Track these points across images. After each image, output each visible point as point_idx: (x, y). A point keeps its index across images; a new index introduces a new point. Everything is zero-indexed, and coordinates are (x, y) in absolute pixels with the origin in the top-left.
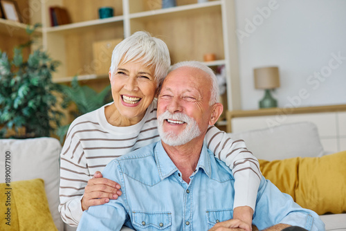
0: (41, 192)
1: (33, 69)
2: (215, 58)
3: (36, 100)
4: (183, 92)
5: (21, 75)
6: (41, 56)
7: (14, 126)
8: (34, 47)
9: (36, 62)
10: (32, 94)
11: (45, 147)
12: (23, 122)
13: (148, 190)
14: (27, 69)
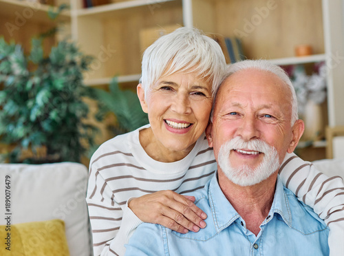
0: (60, 238)
1: (58, 67)
2: (311, 51)
3: (60, 109)
4: (260, 109)
5: (40, 75)
6: (68, 49)
7: (30, 145)
8: (60, 37)
9: (60, 57)
10: (55, 101)
11: (67, 175)
12: (43, 140)
13: (199, 247)
14: (49, 67)
